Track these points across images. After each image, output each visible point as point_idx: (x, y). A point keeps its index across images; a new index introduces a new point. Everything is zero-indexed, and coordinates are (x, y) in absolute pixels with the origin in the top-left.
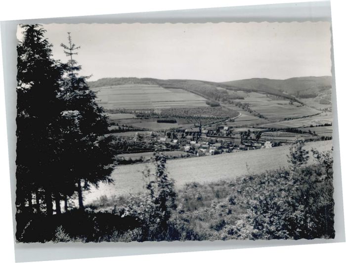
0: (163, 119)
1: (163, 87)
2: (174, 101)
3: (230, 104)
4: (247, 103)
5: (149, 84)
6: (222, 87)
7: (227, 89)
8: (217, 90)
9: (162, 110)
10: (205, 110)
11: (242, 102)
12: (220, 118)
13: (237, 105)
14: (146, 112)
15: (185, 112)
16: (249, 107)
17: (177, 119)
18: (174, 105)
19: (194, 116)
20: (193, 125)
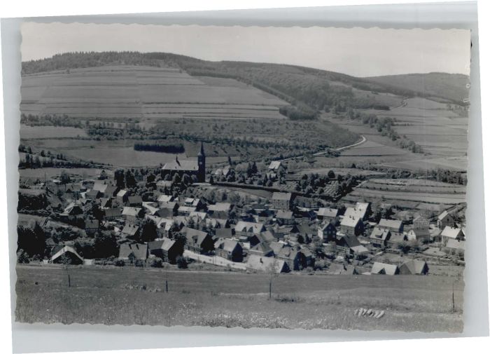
0: (152, 143)
1: (188, 72)
2: (198, 103)
3: (353, 118)
4: (392, 117)
5: (159, 66)
6: (344, 82)
7: (355, 86)
8: (326, 87)
9: (159, 121)
10: (268, 127)
11: (381, 115)
12: (303, 148)
13: (366, 122)
14: (116, 125)
15: (215, 128)
16: (392, 127)
17: (186, 144)
18: (192, 111)
19: (236, 138)
20: (226, 159)
